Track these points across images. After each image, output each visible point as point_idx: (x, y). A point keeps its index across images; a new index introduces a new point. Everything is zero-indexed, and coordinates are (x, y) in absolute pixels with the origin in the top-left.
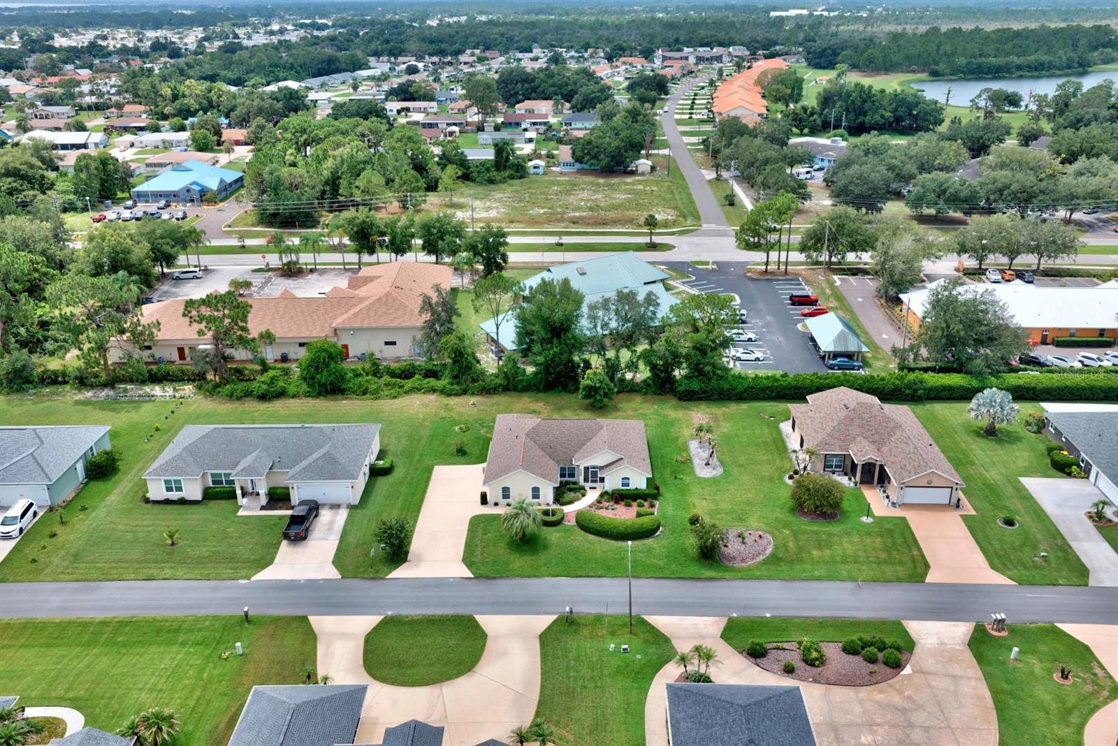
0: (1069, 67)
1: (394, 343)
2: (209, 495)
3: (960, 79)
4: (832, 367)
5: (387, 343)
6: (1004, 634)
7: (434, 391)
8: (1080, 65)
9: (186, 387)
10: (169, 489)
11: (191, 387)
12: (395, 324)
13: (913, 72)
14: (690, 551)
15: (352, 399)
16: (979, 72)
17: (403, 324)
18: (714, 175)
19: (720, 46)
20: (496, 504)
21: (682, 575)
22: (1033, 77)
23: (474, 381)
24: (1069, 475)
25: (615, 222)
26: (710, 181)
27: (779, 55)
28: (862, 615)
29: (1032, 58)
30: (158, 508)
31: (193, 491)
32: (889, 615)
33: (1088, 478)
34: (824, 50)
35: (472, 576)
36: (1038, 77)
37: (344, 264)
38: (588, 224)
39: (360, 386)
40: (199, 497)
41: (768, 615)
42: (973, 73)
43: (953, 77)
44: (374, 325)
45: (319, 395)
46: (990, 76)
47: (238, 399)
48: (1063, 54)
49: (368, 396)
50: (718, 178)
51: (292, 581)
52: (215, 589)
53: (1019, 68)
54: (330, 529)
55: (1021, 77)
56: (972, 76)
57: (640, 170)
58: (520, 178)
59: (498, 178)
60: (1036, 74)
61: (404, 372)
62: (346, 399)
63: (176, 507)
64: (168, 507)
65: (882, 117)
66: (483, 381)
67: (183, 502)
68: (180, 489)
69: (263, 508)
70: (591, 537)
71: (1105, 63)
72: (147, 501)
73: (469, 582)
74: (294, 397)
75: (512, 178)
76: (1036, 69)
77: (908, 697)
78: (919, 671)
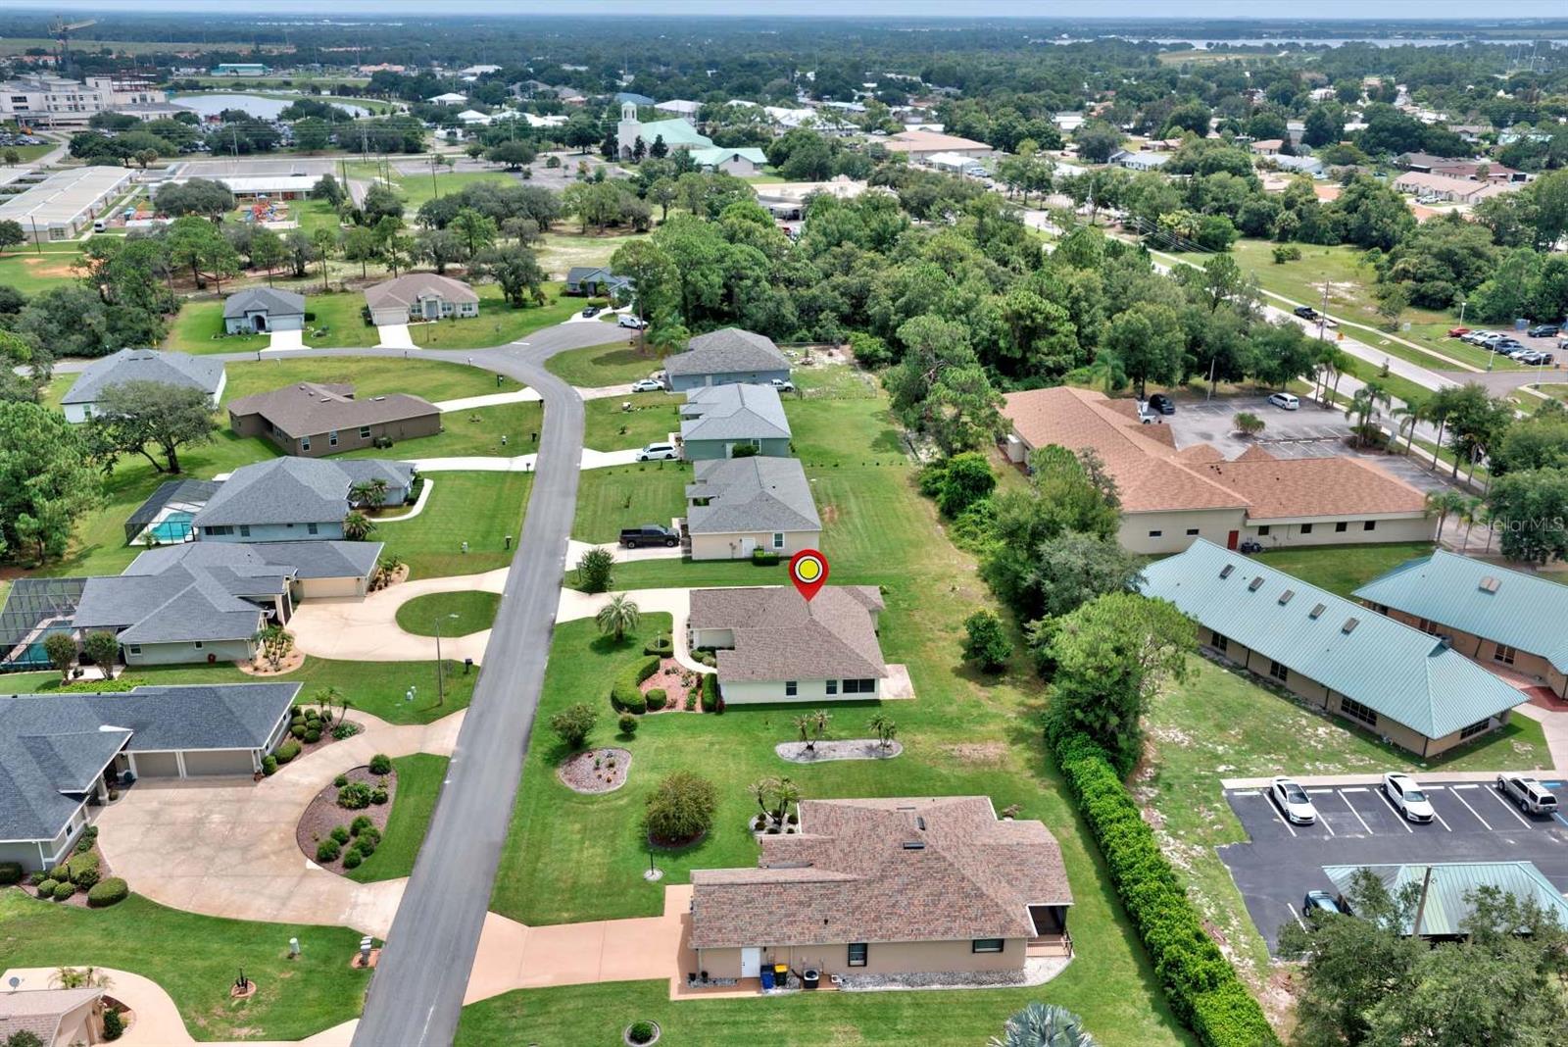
41: (446, 782)
77: (265, 856)
78: (307, 874)
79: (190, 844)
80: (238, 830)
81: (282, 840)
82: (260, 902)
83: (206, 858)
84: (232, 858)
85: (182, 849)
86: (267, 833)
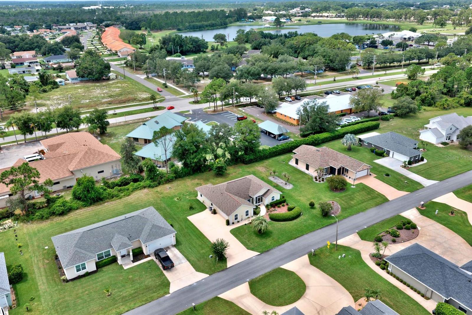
0: (221, 25)
1: (103, 171)
2: (99, 266)
3: (188, 31)
4: (280, 140)
5: (99, 172)
6: (424, 208)
7: (145, 187)
8: (225, 24)
9: (7, 222)
10: (78, 270)
11: (10, 220)
12: (103, 162)
13: (170, 29)
14: (318, 216)
15: (108, 202)
16: (194, 29)
17: (107, 161)
18: (145, 76)
19: (79, 22)
20: (233, 223)
21: (327, 225)
22: (212, 29)
23: (161, 178)
24: (384, 156)
25: (129, 101)
26: (145, 79)
27: (111, 25)
28: (388, 216)
29: (209, 22)
30: (77, 282)
31: (91, 267)
32: (394, 214)
33: (389, 156)
34: (132, 22)
35: (260, 253)
36: (214, 29)
37: (17, 141)
38: (117, 104)
39: (109, 194)
40: (95, 269)
41: (366, 227)
42: (192, 29)
43: (186, 31)
44: (93, 165)
45: (91, 204)
46: (198, 30)
47: (47, 218)
48: (218, 21)
49: (115, 198)
50: (148, 77)
51: (190, 286)
52: (159, 304)
53: (207, 26)
54: (178, 258)
55: (208, 29)
56: (192, 30)
57: (111, 78)
58: (57, 88)
59: (47, 89)
60: (212, 28)
61: (122, 183)
62: (105, 203)
63: (86, 278)
64: (83, 279)
65: (189, 47)
66: (164, 177)
67: (88, 274)
68: (84, 268)
69: (133, 261)
70: (282, 223)
71: (231, 23)
72: (67, 281)
73: (260, 256)
74: (77, 209)
75: (53, 89)
76: (212, 26)
77: (430, 236)
78: (422, 227)
79: (449, 249)
80: (433, 245)
81: (422, 237)
82: (438, 228)
83: (446, 243)
84: (439, 240)
85: (452, 249)
86: (425, 240)
